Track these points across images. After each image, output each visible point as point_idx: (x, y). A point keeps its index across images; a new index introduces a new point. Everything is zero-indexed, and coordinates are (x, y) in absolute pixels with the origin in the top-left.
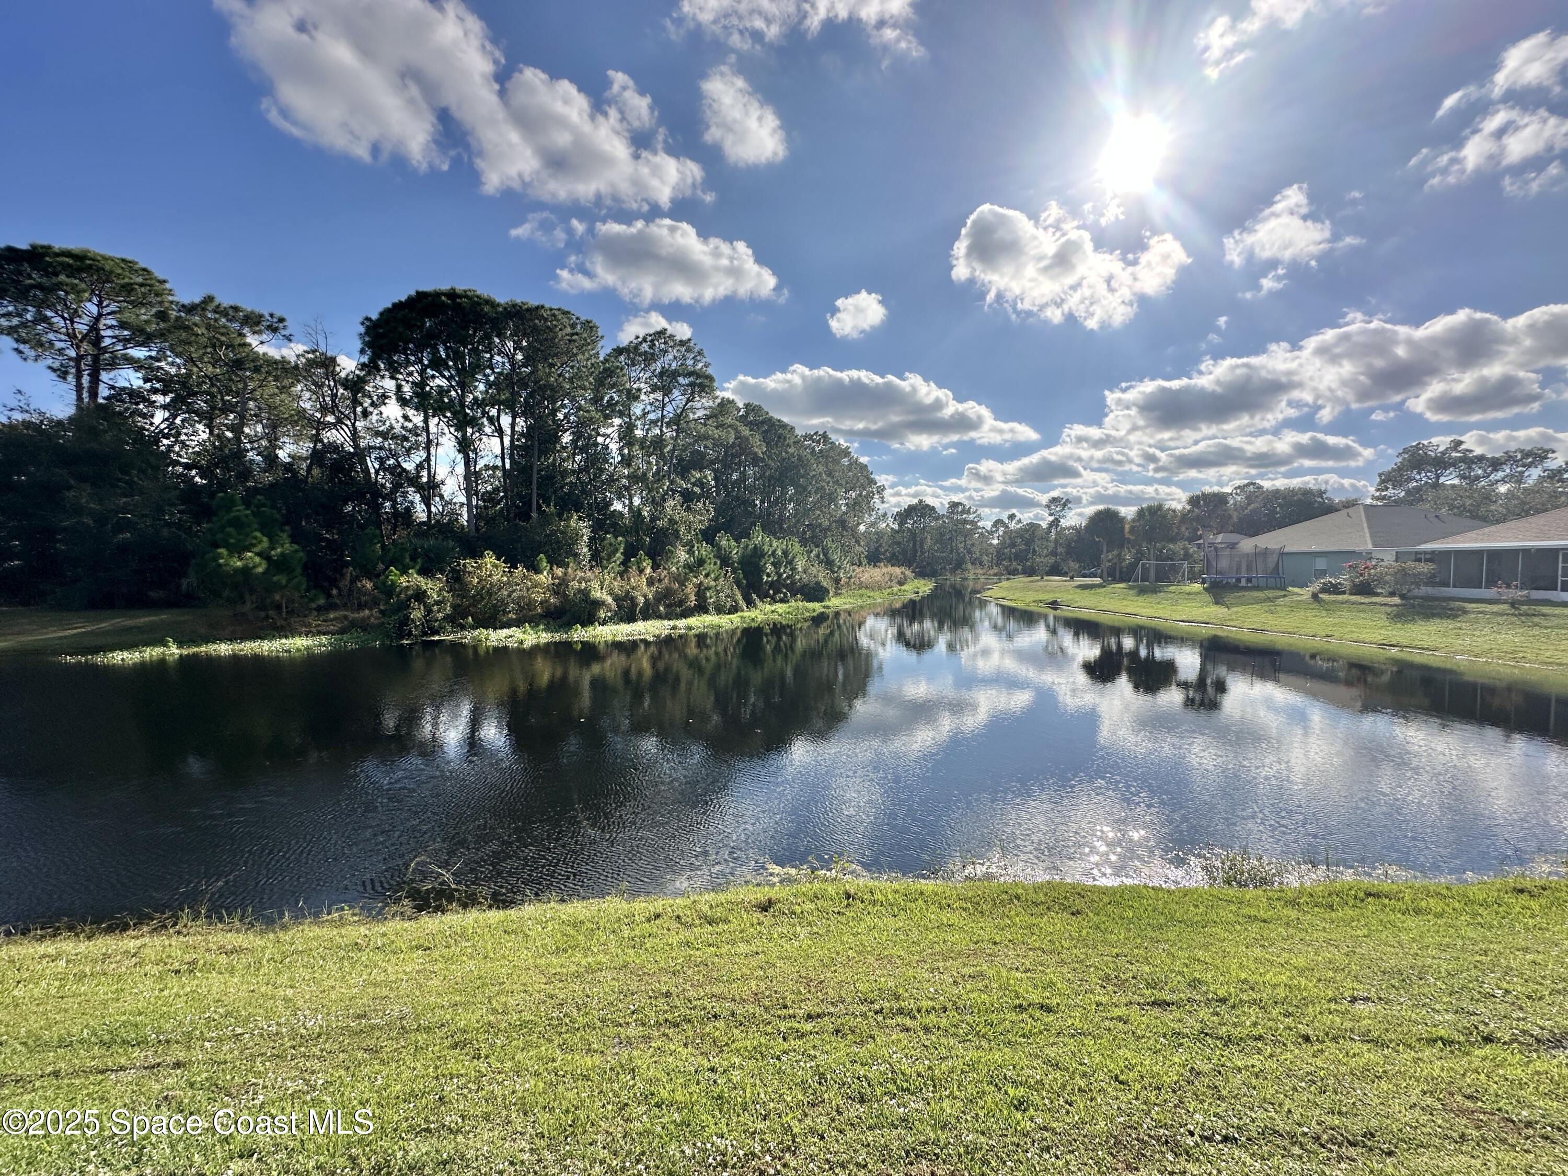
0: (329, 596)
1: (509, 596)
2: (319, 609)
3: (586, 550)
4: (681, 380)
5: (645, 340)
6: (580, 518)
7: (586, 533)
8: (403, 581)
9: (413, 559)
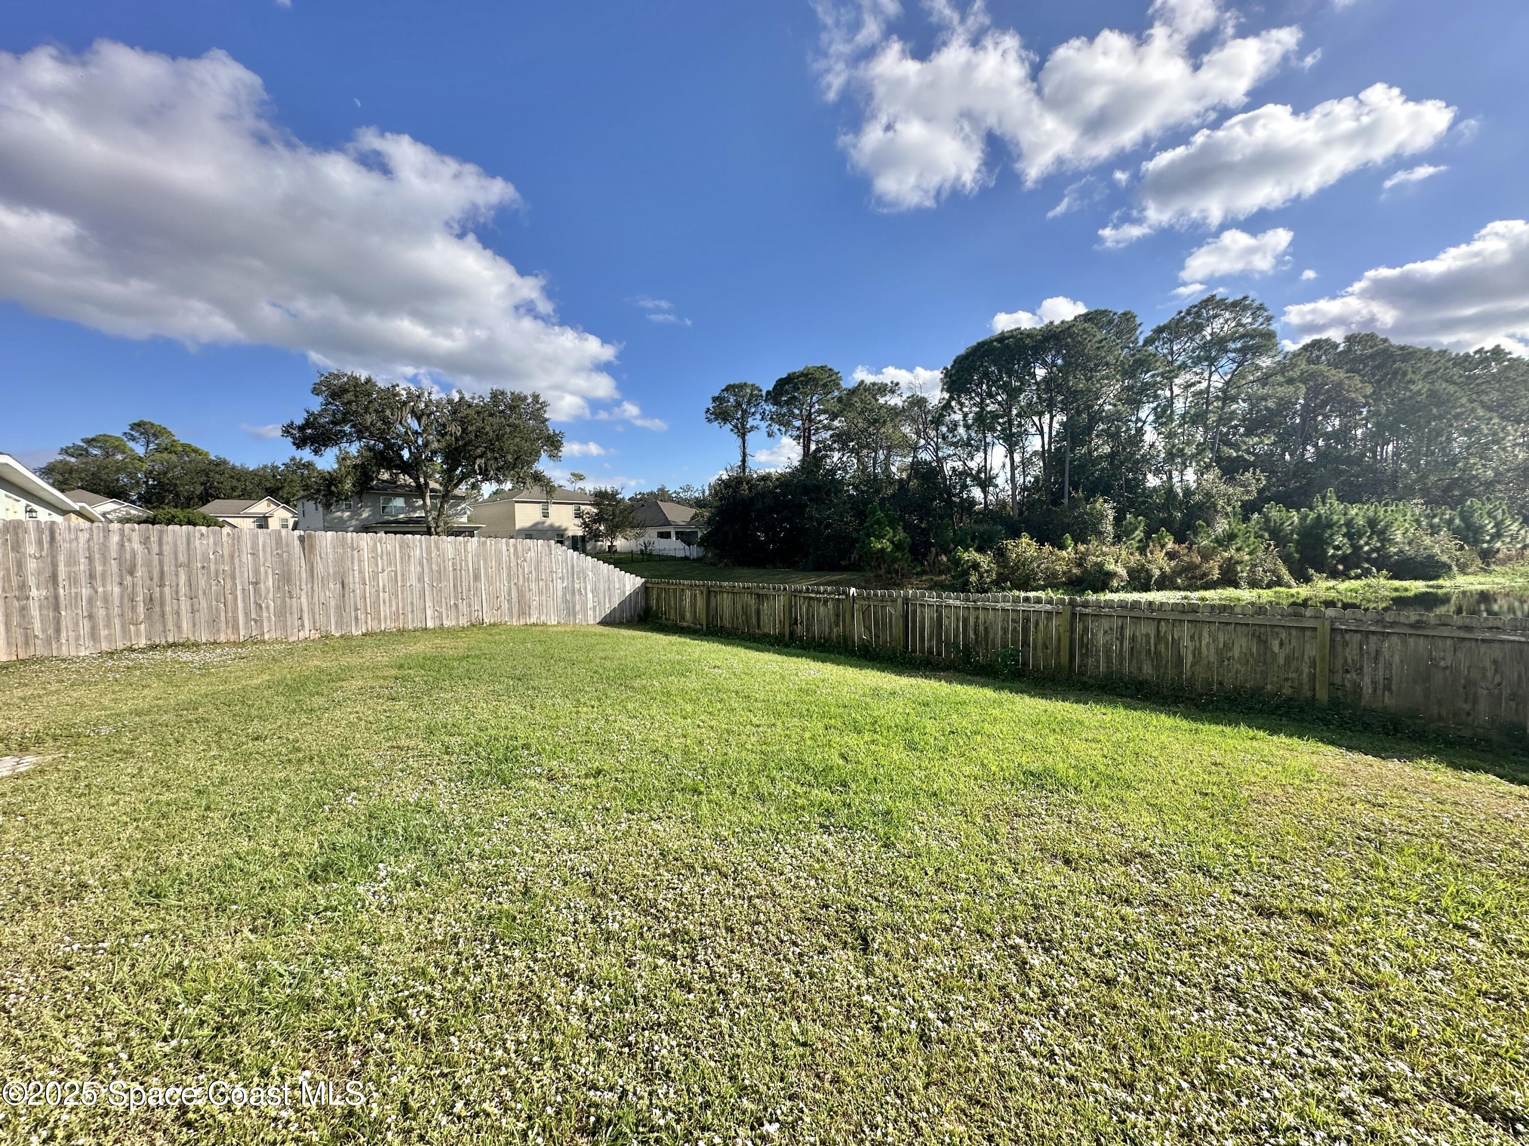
0: (923, 565)
1: (1038, 567)
2: (917, 574)
3: (1110, 528)
4: (1231, 346)
5: (1188, 313)
6: (1105, 501)
7: (1111, 514)
8: (966, 556)
9: (973, 540)
